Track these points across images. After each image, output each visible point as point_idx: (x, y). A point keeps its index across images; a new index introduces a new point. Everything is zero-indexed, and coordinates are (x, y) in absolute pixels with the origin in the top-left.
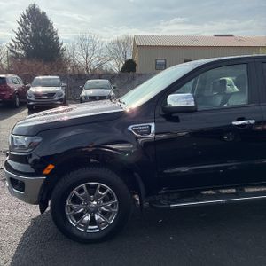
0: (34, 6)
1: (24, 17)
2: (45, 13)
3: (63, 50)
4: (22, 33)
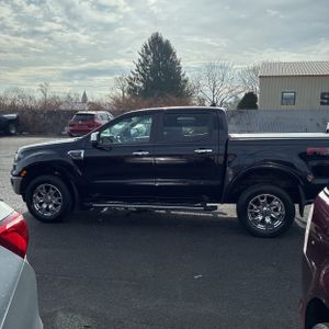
1: (146, 47)
2: (168, 42)
3: (186, 81)
4: (142, 65)
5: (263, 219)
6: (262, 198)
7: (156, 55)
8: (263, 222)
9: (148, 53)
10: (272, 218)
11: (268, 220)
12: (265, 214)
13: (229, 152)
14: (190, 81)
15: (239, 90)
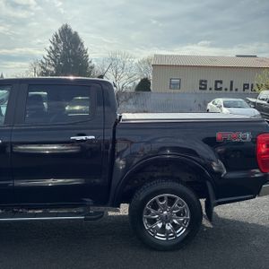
0: (67, 26)
1: (56, 36)
2: (76, 33)
3: (92, 68)
4: (53, 52)
5: (164, 227)
6: (162, 199)
7: (65, 43)
8: (163, 230)
9: (59, 42)
10: (173, 224)
11: (168, 227)
12: (165, 220)
13: (117, 137)
14: (96, 68)
15: (137, 77)
